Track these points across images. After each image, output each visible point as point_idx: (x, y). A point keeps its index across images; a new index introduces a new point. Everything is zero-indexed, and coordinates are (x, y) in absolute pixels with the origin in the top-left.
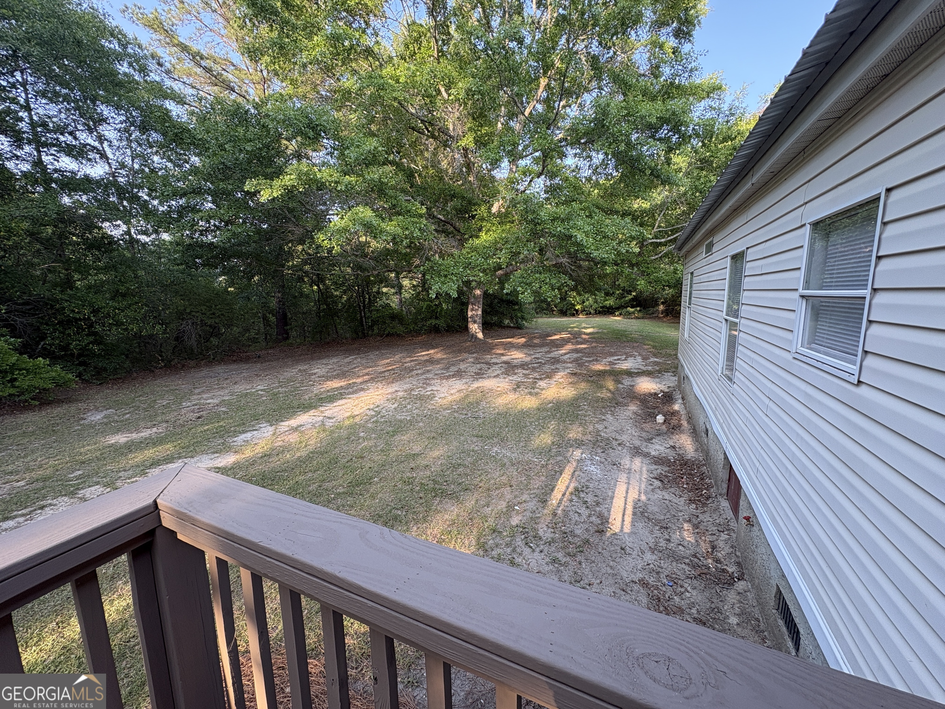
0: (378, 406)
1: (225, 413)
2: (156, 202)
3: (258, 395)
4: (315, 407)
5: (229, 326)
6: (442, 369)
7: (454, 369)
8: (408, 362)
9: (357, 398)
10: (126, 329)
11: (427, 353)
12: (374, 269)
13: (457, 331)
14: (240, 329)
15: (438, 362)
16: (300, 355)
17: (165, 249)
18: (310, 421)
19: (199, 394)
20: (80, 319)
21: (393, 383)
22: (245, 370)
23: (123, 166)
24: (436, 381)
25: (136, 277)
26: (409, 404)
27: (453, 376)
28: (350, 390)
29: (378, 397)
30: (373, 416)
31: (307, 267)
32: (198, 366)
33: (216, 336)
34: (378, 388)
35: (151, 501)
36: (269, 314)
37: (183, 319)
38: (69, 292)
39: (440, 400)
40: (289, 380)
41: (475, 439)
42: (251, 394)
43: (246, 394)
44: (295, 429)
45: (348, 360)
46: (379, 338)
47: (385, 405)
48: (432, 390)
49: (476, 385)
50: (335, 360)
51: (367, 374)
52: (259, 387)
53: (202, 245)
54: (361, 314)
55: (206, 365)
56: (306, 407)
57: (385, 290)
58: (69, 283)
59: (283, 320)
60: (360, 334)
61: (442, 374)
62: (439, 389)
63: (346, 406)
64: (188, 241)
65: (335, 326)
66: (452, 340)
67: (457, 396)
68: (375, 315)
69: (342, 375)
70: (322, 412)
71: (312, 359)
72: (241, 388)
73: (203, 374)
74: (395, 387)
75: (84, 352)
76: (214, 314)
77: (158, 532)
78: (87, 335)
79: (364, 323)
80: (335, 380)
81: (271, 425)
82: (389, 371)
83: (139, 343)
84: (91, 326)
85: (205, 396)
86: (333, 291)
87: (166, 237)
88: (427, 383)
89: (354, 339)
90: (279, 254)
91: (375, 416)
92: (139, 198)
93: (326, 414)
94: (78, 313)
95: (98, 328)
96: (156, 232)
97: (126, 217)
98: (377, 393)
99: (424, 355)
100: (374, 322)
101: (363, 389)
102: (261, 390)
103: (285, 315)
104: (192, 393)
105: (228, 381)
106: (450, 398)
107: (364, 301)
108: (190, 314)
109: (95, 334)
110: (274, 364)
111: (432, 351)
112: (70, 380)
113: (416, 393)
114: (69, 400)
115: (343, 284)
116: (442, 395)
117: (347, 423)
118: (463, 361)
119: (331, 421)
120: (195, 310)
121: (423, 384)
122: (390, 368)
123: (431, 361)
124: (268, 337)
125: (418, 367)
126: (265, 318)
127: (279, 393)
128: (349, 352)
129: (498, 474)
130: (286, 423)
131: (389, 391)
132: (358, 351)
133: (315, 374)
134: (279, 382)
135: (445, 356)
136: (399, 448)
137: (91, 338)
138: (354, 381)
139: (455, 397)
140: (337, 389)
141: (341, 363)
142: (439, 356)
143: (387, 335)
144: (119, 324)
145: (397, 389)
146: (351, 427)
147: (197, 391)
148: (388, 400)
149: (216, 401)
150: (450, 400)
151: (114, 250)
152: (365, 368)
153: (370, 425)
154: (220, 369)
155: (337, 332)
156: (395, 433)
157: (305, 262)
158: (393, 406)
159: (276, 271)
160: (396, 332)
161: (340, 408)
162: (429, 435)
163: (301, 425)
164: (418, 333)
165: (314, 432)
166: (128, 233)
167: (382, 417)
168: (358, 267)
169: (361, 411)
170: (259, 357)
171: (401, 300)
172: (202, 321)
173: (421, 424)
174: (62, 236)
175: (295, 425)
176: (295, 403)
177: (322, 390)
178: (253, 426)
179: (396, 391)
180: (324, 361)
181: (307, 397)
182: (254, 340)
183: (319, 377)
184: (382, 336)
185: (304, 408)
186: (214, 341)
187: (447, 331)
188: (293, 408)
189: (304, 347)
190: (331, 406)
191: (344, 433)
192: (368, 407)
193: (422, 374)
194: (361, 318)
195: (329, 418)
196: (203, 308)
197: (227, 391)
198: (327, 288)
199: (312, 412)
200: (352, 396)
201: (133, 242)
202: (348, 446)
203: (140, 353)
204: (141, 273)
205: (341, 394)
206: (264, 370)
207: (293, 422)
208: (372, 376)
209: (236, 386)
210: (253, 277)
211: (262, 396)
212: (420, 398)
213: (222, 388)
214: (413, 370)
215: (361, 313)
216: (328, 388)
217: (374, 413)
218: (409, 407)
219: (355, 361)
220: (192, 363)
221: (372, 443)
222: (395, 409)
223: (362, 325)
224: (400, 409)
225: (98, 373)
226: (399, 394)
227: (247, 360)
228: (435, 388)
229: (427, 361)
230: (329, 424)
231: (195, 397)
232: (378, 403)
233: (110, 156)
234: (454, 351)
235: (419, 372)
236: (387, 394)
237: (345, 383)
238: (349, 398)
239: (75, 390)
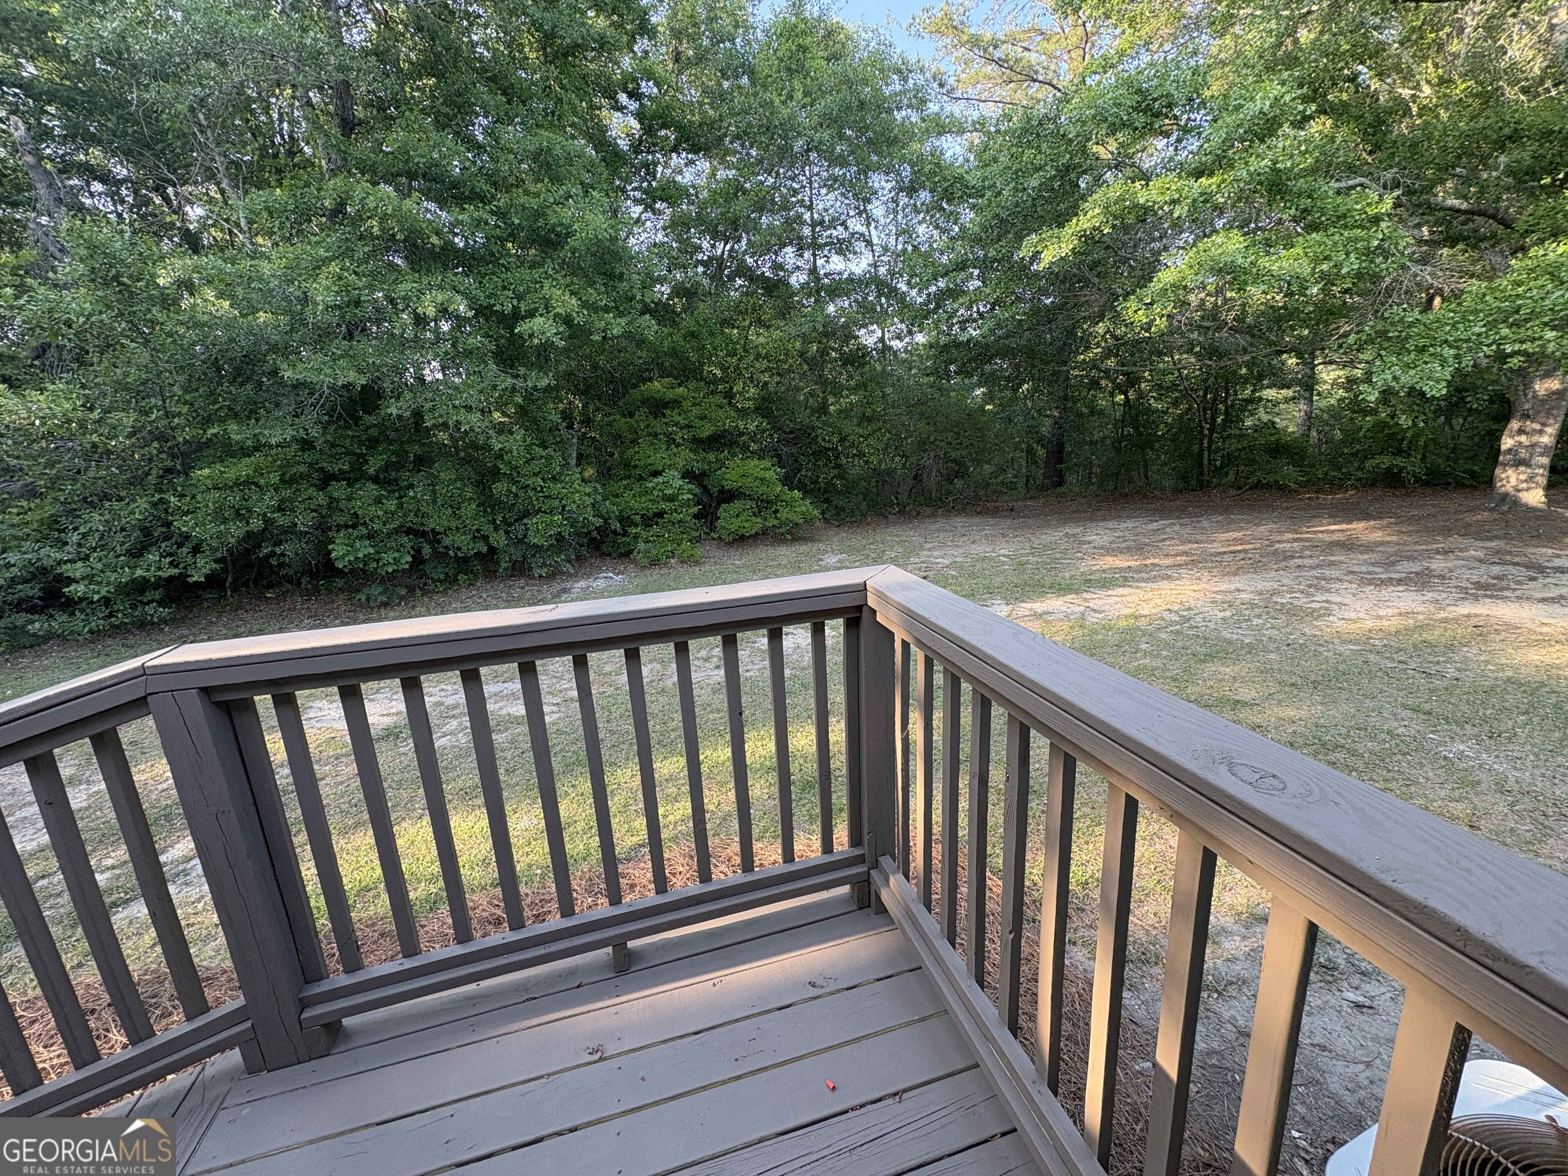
0: (1189, 609)
1: (953, 577)
2: (914, 293)
3: (1000, 561)
4: (1076, 592)
5: (978, 463)
6: (1373, 564)
7: (1408, 567)
8: (1286, 541)
9: (1152, 590)
10: (867, 462)
11: (1344, 526)
12: (1245, 351)
13: (1463, 486)
14: (994, 468)
15: (1368, 548)
16: (1074, 512)
17: (918, 355)
18: (1064, 609)
19: (929, 550)
20: (829, 449)
21: (1236, 575)
22: (989, 526)
23: (886, 249)
24: (1346, 585)
25: (884, 396)
26: (1259, 616)
27: (1400, 582)
28: (1144, 575)
29: (1193, 594)
30: (1172, 623)
31: (1111, 363)
32: (933, 515)
33: (962, 477)
34: (1199, 579)
35: (862, 581)
36: (1038, 444)
37: (924, 451)
38: (823, 418)
39: (1340, 623)
40: (1047, 547)
41: (1408, 713)
42: (991, 559)
43: (984, 559)
44: (1038, 616)
45: (1154, 525)
46: (1233, 492)
47: (1203, 609)
48: (1327, 601)
49: (1465, 609)
50: (1130, 524)
51: (1186, 553)
52: (1002, 551)
53: (957, 344)
54: (1201, 444)
55: (943, 515)
56: (1063, 589)
57: (1270, 393)
58: (823, 409)
59: (1058, 452)
60: (1194, 482)
61: (1369, 573)
62: (1346, 601)
63: (1129, 598)
64: (943, 340)
65: (1146, 466)
66: (1434, 506)
67: (1395, 623)
68: (1233, 445)
69: (1139, 549)
70: (1085, 600)
71: (1092, 519)
72: (979, 549)
73: (937, 526)
74: (1237, 583)
75: (829, 487)
76: (961, 443)
77: (864, 608)
78: (833, 468)
79: (1206, 462)
80: (1121, 556)
81: (1007, 604)
82: (1234, 552)
83: (877, 482)
84: (838, 457)
85: (935, 553)
86: (1152, 401)
87: (920, 338)
88: (1320, 584)
89: (1177, 491)
90: (1065, 344)
91: (1178, 623)
92: (896, 289)
93: (1091, 605)
94: (829, 441)
95: (844, 461)
96: (910, 333)
97: (880, 318)
98: (1195, 587)
99: (1333, 531)
100: (1229, 459)
101: (1168, 578)
102: (1005, 556)
103: (1061, 447)
104: (922, 548)
105: (966, 538)
106: (1370, 624)
107: (1214, 419)
108: (933, 443)
109: (839, 466)
110: (1031, 521)
111: (1361, 525)
112: (815, 517)
113: (1284, 601)
114: (811, 539)
115: (1174, 386)
116: (1353, 615)
117: (1123, 623)
118: (1446, 552)
119: (1097, 615)
120: (940, 438)
121: (1310, 586)
122: (1240, 548)
123: (1349, 546)
124: (1031, 481)
125: (1308, 553)
126: (1030, 451)
127: (1027, 562)
128: (1162, 513)
129: (1443, 794)
130: (1028, 606)
131: (1222, 588)
132: (1180, 513)
133: (1089, 543)
134: (1032, 548)
135: (1394, 538)
136: (1209, 683)
137: (836, 472)
138: (1156, 561)
139: (1385, 623)
140: (1122, 570)
141: (1139, 530)
142: (1377, 536)
143: (1254, 487)
144: (861, 454)
145: (1238, 586)
146: (1128, 630)
147: (927, 546)
148: (1213, 602)
149: (946, 562)
150: (1368, 627)
151: (866, 363)
152: (1183, 543)
153: (1163, 636)
154: (959, 522)
155: (1147, 477)
156: (1209, 658)
157: (1108, 353)
158: (1221, 615)
159: (1055, 373)
160: (1276, 482)
161: (1118, 599)
162: (1285, 677)
163: (1048, 613)
164: (1336, 485)
165: (1066, 626)
166: (882, 340)
167: (1191, 628)
168: (1213, 352)
169: (1153, 611)
170: (1012, 510)
171: (1309, 416)
172: (946, 453)
173: (1272, 656)
174: (824, 352)
175: (1040, 611)
176: (1048, 581)
177: (1094, 568)
178: (985, 600)
179: (1239, 590)
180: (1111, 525)
181: (1067, 575)
182: (1012, 486)
183: (1095, 548)
184: (1240, 488)
185: (1059, 590)
186: (958, 483)
187: (1426, 484)
188: (1043, 586)
189: (1084, 501)
190: (1102, 593)
191: (1113, 638)
192: (1169, 606)
193: (1312, 568)
194: (1201, 450)
195: (1094, 610)
196: (950, 435)
197: (961, 551)
198: (1141, 395)
199: (1069, 598)
200: (1144, 585)
201: (887, 349)
202: (1115, 658)
203: (878, 495)
204: (889, 390)
205: (1126, 579)
206: (1015, 529)
207: (1038, 606)
208: (1195, 558)
209: (973, 546)
210: (1020, 385)
211: (1003, 563)
212: (1290, 611)
213: (957, 546)
214: (1293, 557)
215: (1201, 441)
216: (1105, 567)
217: (1177, 619)
218: (1256, 621)
219: (1168, 530)
220: (928, 510)
221: (1157, 663)
222: (1223, 619)
223: (1201, 465)
224: (1239, 620)
225: (838, 514)
226: (1243, 596)
227: (994, 513)
228: (1335, 598)
229: (1337, 544)
230: (1092, 618)
231: (925, 553)
232: (1192, 603)
233: (875, 240)
234: (1427, 530)
235: (1308, 562)
236: (1216, 592)
237: (1138, 563)
238: (1138, 587)
239: (818, 529)
